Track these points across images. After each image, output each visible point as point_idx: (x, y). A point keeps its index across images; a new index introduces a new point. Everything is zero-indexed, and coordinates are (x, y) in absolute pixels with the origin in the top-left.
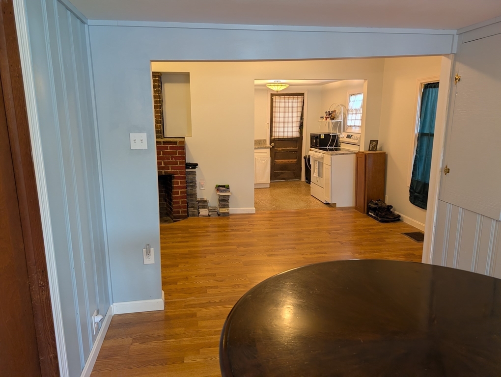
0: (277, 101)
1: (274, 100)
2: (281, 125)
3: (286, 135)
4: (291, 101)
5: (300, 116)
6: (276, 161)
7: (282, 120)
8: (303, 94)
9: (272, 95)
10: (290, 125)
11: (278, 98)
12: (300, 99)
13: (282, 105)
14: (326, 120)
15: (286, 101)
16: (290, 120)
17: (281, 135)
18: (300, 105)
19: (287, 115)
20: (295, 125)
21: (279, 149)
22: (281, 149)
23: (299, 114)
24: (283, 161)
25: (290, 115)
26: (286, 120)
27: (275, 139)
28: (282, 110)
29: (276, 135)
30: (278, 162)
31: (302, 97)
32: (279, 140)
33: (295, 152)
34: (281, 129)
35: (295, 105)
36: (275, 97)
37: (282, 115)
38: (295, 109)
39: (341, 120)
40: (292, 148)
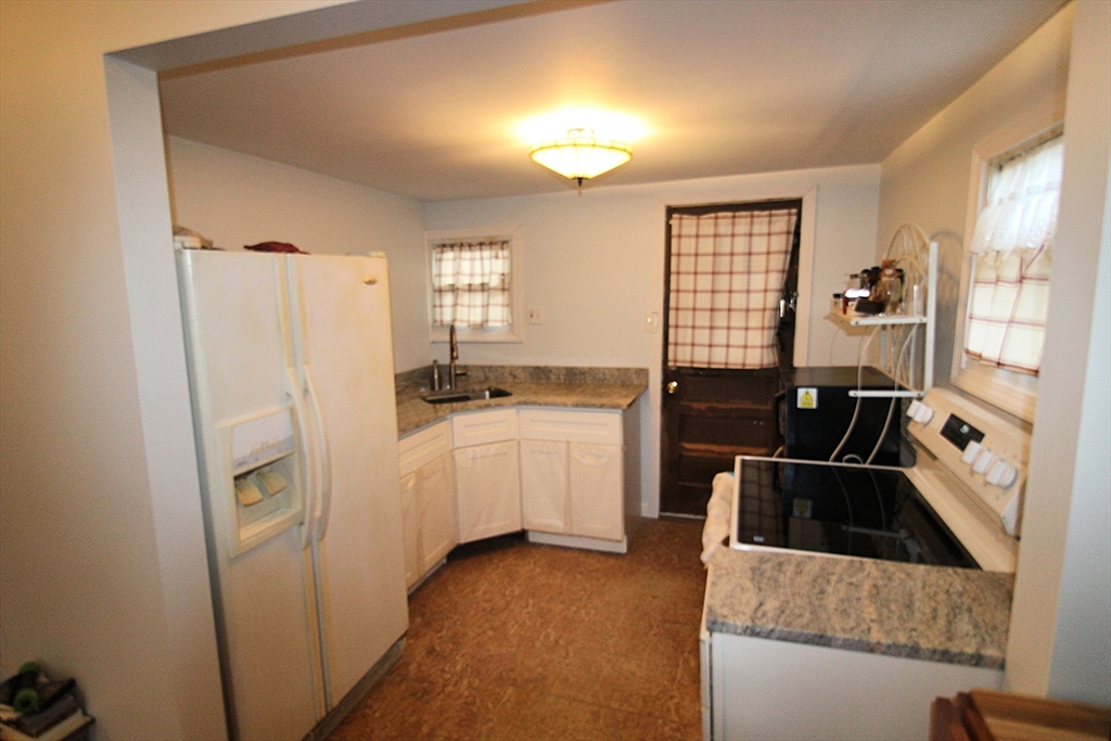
0: (685, 231)
1: (675, 231)
2: (703, 319)
3: (719, 359)
4: (741, 229)
5: (780, 287)
6: (687, 446)
7: (704, 300)
8: (795, 204)
9: (670, 211)
10: (738, 320)
11: (689, 221)
12: (782, 221)
13: (707, 245)
14: (845, 311)
16: (738, 301)
17: (701, 358)
18: (780, 243)
19: (723, 282)
20: (755, 320)
21: (695, 405)
22: (703, 406)
24: (714, 448)
25: (739, 282)
26: (722, 301)
27: (679, 368)
28: (705, 264)
29: (683, 356)
30: (692, 450)
31: (790, 214)
32: (695, 372)
33: (759, 420)
34: (703, 336)
35: (760, 244)
36: (681, 219)
37: (705, 282)
38: (759, 262)
39: (925, 314)
40: (748, 405)
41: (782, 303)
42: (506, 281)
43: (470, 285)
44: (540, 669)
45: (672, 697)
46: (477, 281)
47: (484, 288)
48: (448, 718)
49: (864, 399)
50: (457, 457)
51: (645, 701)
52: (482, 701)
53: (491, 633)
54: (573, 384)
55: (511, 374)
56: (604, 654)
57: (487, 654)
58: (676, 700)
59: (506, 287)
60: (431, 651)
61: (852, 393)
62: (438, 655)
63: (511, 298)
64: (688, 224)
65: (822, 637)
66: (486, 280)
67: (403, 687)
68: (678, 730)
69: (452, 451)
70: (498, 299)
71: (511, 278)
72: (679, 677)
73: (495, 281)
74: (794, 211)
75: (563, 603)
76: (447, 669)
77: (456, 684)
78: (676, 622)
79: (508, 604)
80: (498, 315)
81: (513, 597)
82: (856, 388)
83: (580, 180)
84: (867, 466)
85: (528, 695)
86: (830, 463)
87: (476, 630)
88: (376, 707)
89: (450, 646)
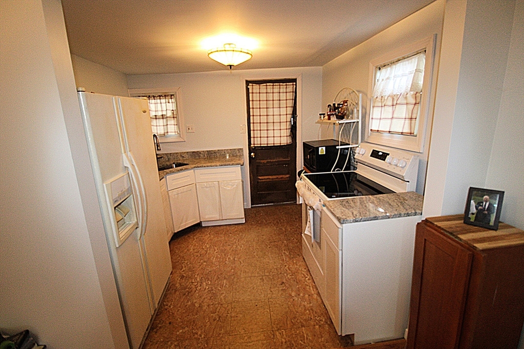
0: (255, 91)
1: (251, 91)
2: (264, 127)
3: (271, 142)
4: (276, 90)
5: (291, 113)
6: (260, 178)
7: (264, 119)
8: (294, 81)
9: (248, 82)
10: (277, 126)
11: (256, 87)
12: (290, 87)
13: (263, 97)
14: (329, 119)
15: (269, 91)
16: (277, 119)
17: (264, 142)
18: (290, 96)
19: (270, 112)
20: (283, 126)
21: (262, 161)
22: (265, 161)
23: (290, 111)
24: (270, 177)
25: (276, 111)
26: (271, 119)
27: (255, 147)
28: (263, 104)
29: (256, 142)
30: (262, 179)
31: (293, 85)
32: (262, 148)
33: (286, 164)
34: (264, 134)
35: (283, 96)
36: (253, 86)
37: (264, 112)
38: (283, 103)
39: (358, 118)
40: (281, 159)
41: (292, 119)
42: (175, 113)
43: (162, 115)
44: (233, 271)
45: (286, 266)
46: (160, 114)
47: (163, 117)
48: (204, 299)
49: (341, 149)
50: (170, 194)
51: (277, 270)
52: (215, 288)
53: (205, 263)
54: (211, 157)
55: (181, 156)
56: (254, 259)
57: (208, 271)
58: (287, 266)
59: (175, 116)
60: (182, 277)
61: (337, 147)
62: (186, 278)
63: (178, 121)
64: (255, 88)
65: (375, 217)
66: (164, 113)
67: (177, 293)
68: (292, 275)
69: (168, 192)
70: (172, 122)
71: (177, 112)
72: (284, 259)
73: (169, 114)
74: (294, 83)
75: (229, 245)
76: (193, 281)
77: (201, 285)
78: (275, 242)
79: (206, 251)
80: (172, 129)
81: (207, 248)
82: (338, 145)
83: (231, 66)
84: (342, 171)
85: (233, 280)
86: (331, 172)
87: (198, 264)
88: (169, 304)
89: (190, 273)
